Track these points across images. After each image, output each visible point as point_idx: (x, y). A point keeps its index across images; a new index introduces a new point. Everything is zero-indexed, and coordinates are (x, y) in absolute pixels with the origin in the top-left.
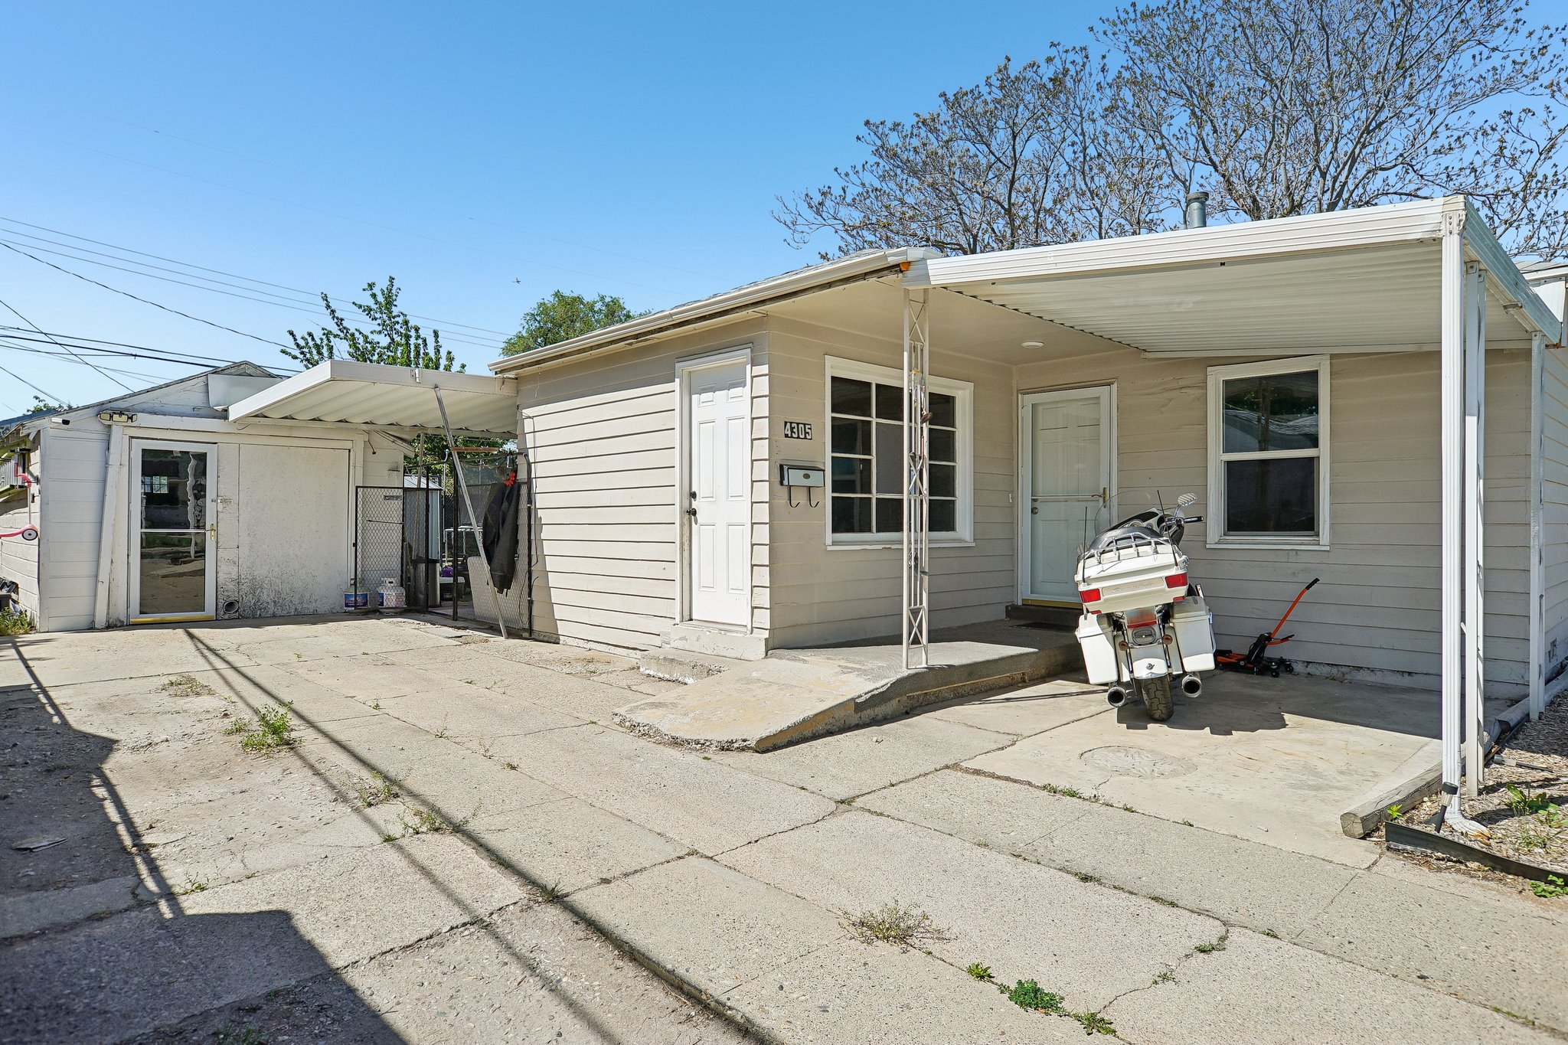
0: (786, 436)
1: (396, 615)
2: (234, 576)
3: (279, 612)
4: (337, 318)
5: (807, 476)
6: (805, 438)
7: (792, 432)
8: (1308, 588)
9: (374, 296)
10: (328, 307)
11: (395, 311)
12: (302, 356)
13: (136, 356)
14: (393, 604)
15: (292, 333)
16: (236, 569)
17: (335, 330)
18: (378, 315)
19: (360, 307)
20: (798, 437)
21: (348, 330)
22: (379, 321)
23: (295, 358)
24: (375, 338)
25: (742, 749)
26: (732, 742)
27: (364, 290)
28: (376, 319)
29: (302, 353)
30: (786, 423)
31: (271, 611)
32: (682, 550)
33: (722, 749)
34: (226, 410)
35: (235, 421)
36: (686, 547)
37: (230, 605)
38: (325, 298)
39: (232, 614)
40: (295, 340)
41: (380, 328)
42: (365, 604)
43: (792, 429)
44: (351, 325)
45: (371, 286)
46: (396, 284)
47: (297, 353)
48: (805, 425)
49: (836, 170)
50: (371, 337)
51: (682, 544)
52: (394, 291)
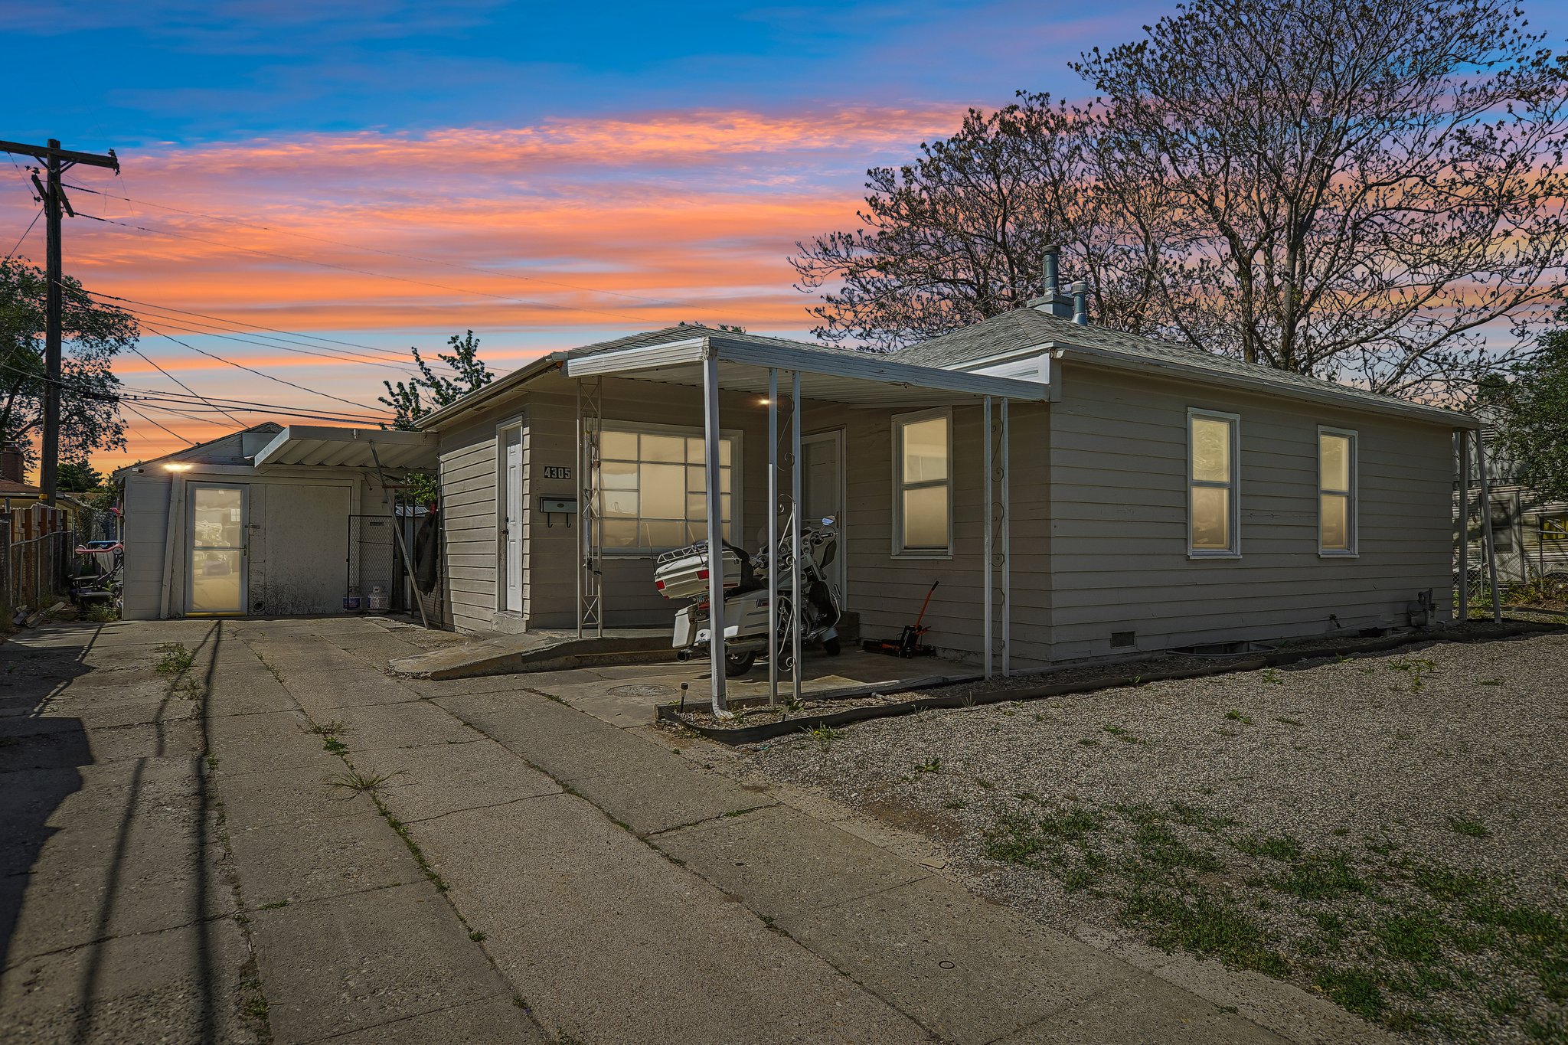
0: (546, 477)
1: (381, 615)
2: (261, 583)
3: (296, 611)
4: (426, 369)
5: (561, 506)
6: (564, 478)
7: (551, 473)
8: (933, 589)
9: (457, 348)
10: (418, 359)
11: (475, 360)
12: (395, 403)
13: (251, 410)
14: (378, 606)
15: (387, 383)
16: (263, 578)
17: (423, 378)
18: (460, 365)
19: (445, 358)
20: (558, 477)
21: (434, 378)
22: (462, 370)
23: (390, 404)
24: (459, 384)
25: (425, 678)
26: (420, 674)
27: (449, 343)
28: (458, 368)
29: (395, 400)
30: (546, 468)
31: (289, 611)
32: (499, 559)
33: (414, 678)
34: (253, 459)
35: (259, 466)
36: (503, 557)
37: (259, 605)
38: (415, 352)
39: (260, 612)
40: (390, 389)
41: (462, 376)
42: (358, 606)
43: (551, 472)
44: (437, 374)
45: (454, 339)
46: (474, 338)
47: (390, 399)
48: (564, 468)
49: (858, 213)
50: (454, 384)
51: (500, 555)
52: (473, 343)
